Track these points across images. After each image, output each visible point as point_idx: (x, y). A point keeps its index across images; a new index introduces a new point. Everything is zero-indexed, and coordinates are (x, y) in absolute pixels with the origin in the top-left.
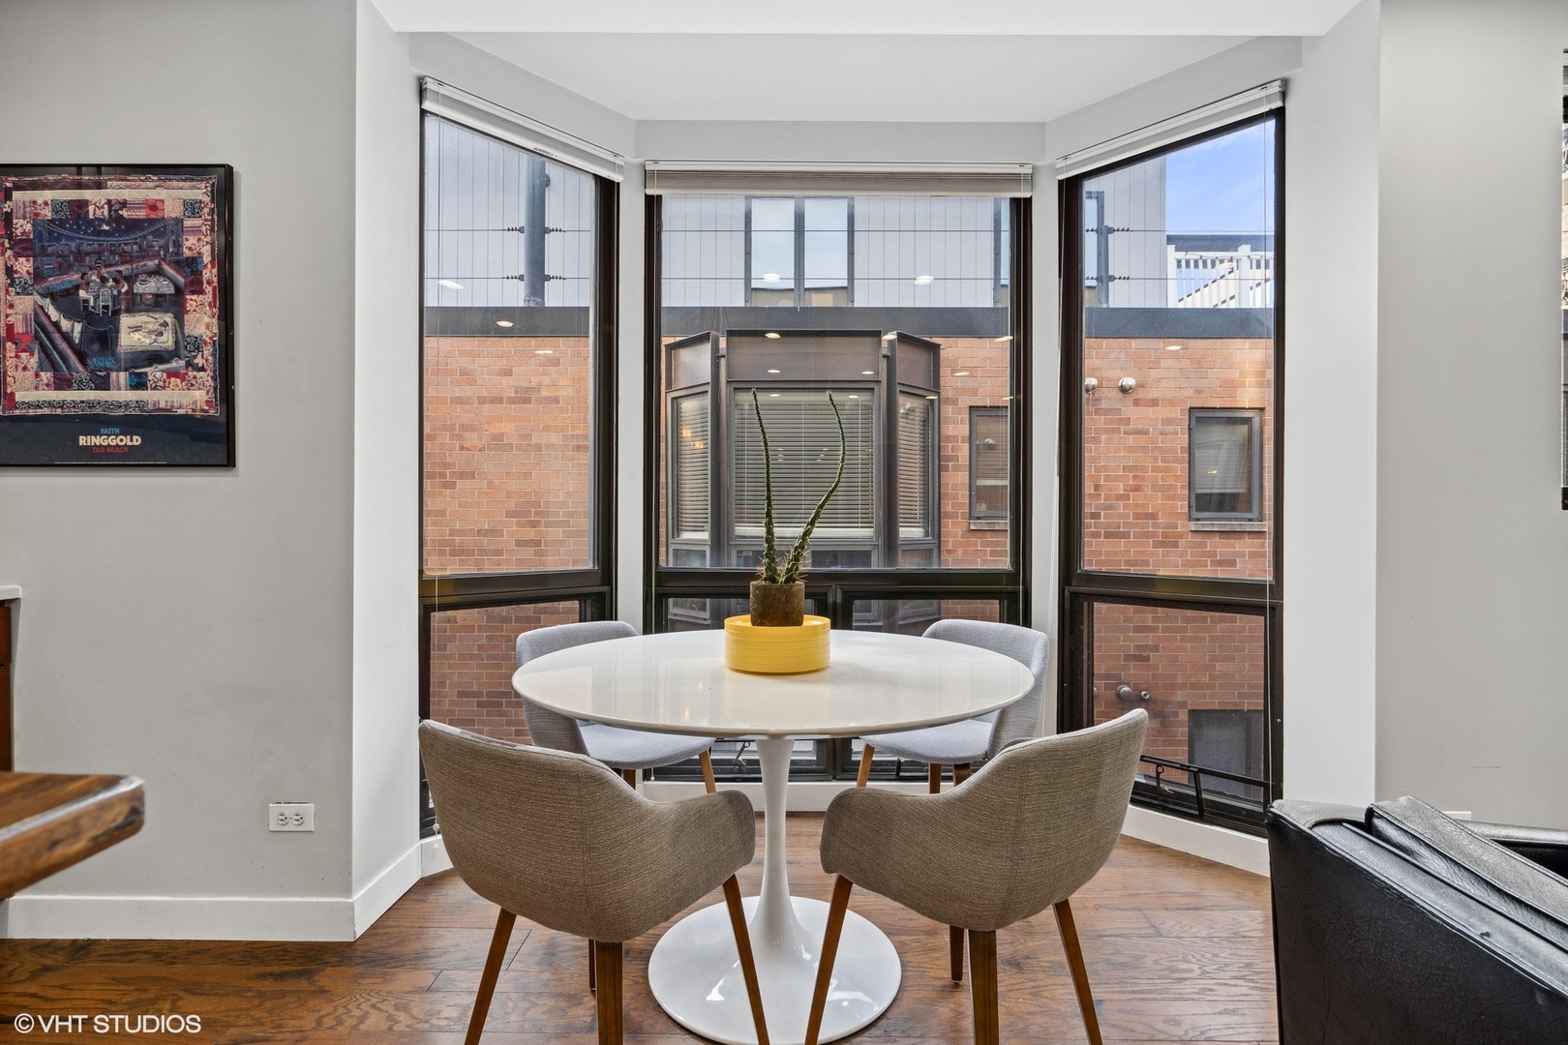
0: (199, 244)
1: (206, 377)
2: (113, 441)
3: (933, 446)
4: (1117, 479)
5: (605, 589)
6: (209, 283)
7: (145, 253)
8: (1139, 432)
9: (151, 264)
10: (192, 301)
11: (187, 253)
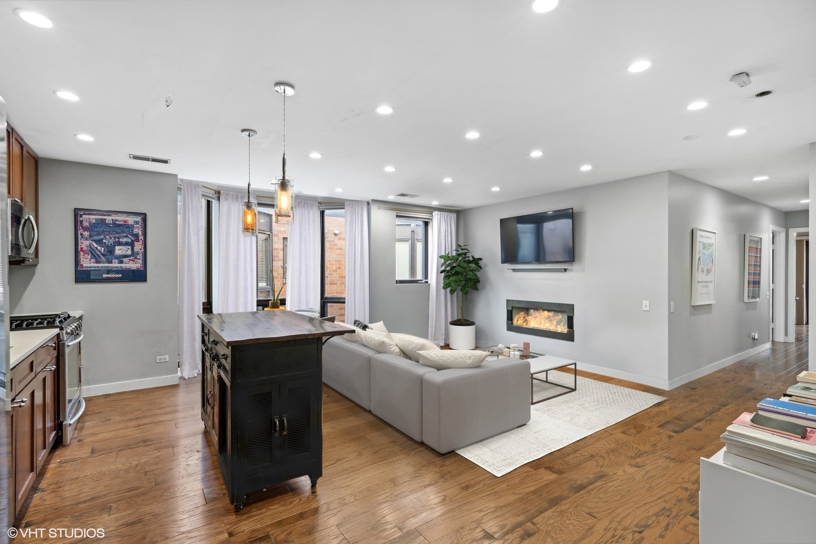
0: (138, 230)
1: (140, 261)
2: (113, 276)
3: (270, 250)
4: (333, 264)
5: (209, 306)
6: (141, 240)
7: (123, 232)
8: (340, 249)
9: (125, 235)
10: (136, 244)
11: (135, 233)
